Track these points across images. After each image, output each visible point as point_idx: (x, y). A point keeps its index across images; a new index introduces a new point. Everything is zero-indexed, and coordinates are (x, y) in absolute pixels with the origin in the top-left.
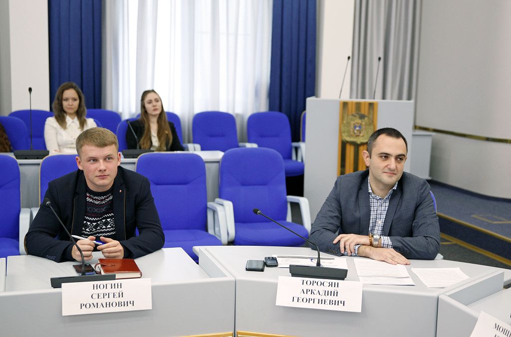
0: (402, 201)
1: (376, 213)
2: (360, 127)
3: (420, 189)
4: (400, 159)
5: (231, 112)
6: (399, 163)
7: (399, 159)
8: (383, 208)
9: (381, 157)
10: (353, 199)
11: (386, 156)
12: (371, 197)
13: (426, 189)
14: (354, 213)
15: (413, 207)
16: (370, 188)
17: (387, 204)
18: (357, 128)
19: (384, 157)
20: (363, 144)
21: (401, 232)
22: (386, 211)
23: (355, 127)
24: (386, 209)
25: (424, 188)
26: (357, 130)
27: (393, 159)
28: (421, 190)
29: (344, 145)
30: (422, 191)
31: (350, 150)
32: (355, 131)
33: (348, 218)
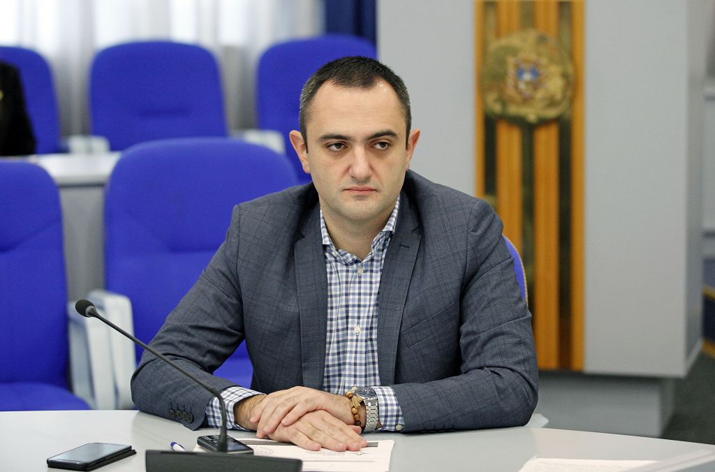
0: (423, 265)
1: (344, 303)
2: (535, 72)
3: (471, 226)
4: (383, 144)
5: (207, 41)
6: (380, 155)
7: (378, 146)
8: (365, 288)
9: (328, 146)
10: (277, 265)
11: (341, 143)
12: (329, 258)
13: (489, 226)
14: (281, 305)
15: (453, 279)
16: (324, 233)
17: (377, 277)
18: (527, 77)
19: (334, 148)
20: (543, 123)
21: (426, 351)
22: (373, 297)
23: (520, 72)
24: (375, 291)
25: (484, 224)
26: (528, 83)
27: (359, 150)
28: (474, 231)
29: (490, 126)
30: (479, 232)
31: (510, 142)
32: (522, 86)
33: (264, 318)
